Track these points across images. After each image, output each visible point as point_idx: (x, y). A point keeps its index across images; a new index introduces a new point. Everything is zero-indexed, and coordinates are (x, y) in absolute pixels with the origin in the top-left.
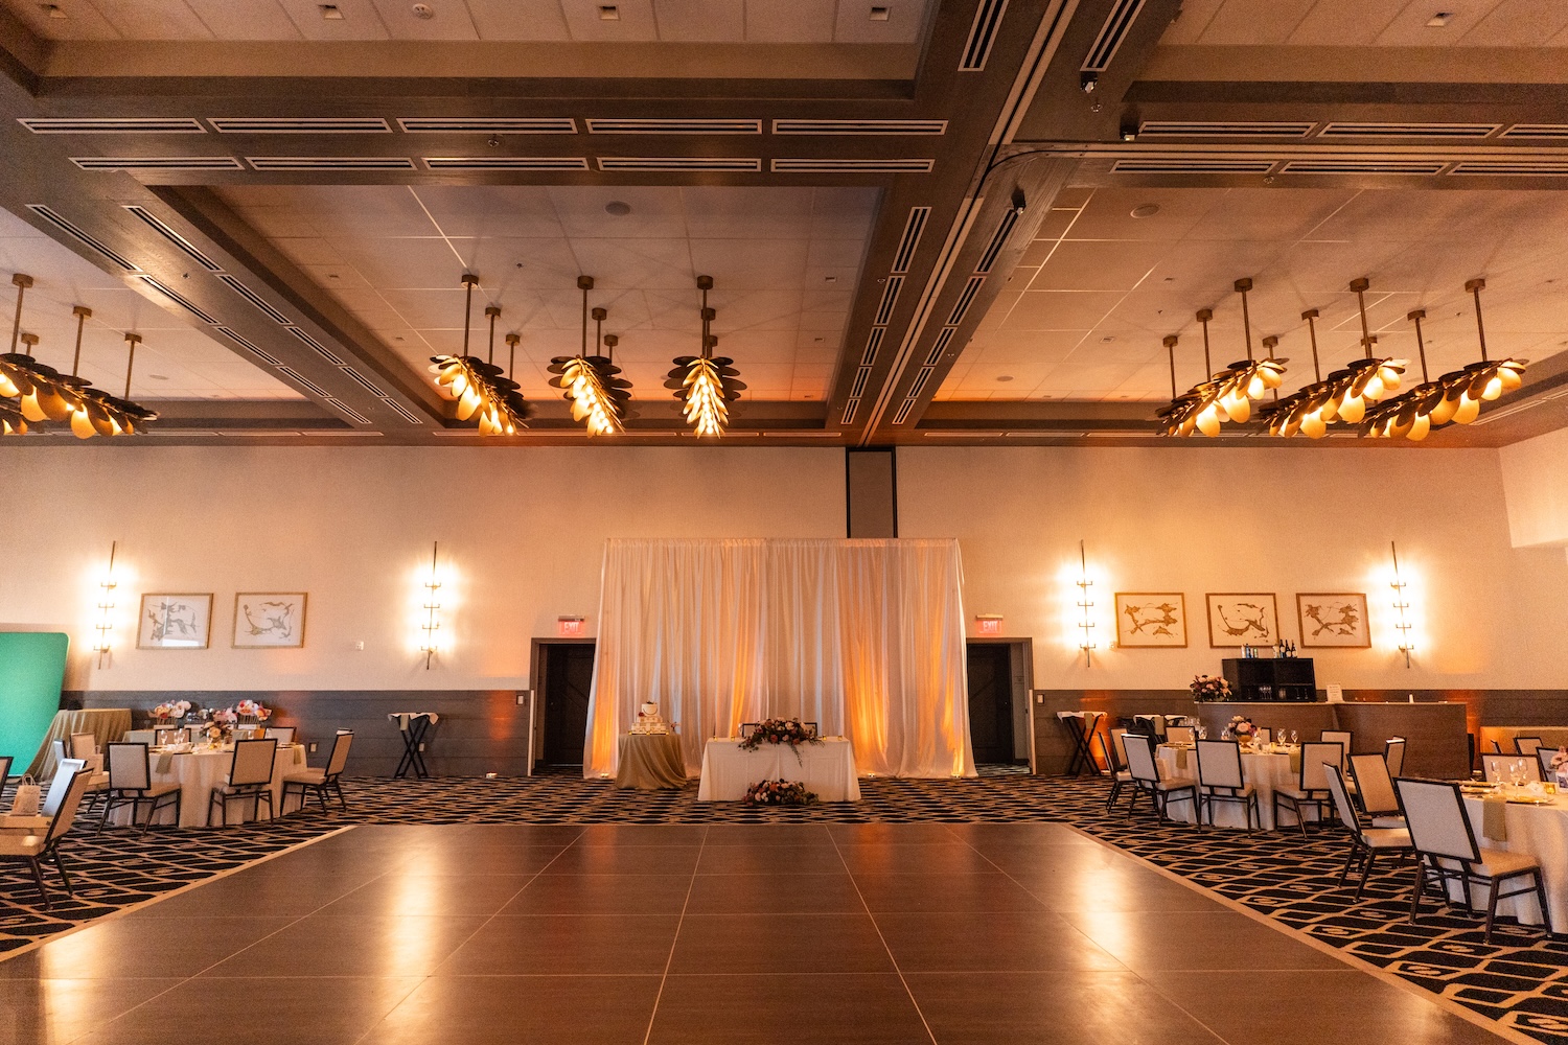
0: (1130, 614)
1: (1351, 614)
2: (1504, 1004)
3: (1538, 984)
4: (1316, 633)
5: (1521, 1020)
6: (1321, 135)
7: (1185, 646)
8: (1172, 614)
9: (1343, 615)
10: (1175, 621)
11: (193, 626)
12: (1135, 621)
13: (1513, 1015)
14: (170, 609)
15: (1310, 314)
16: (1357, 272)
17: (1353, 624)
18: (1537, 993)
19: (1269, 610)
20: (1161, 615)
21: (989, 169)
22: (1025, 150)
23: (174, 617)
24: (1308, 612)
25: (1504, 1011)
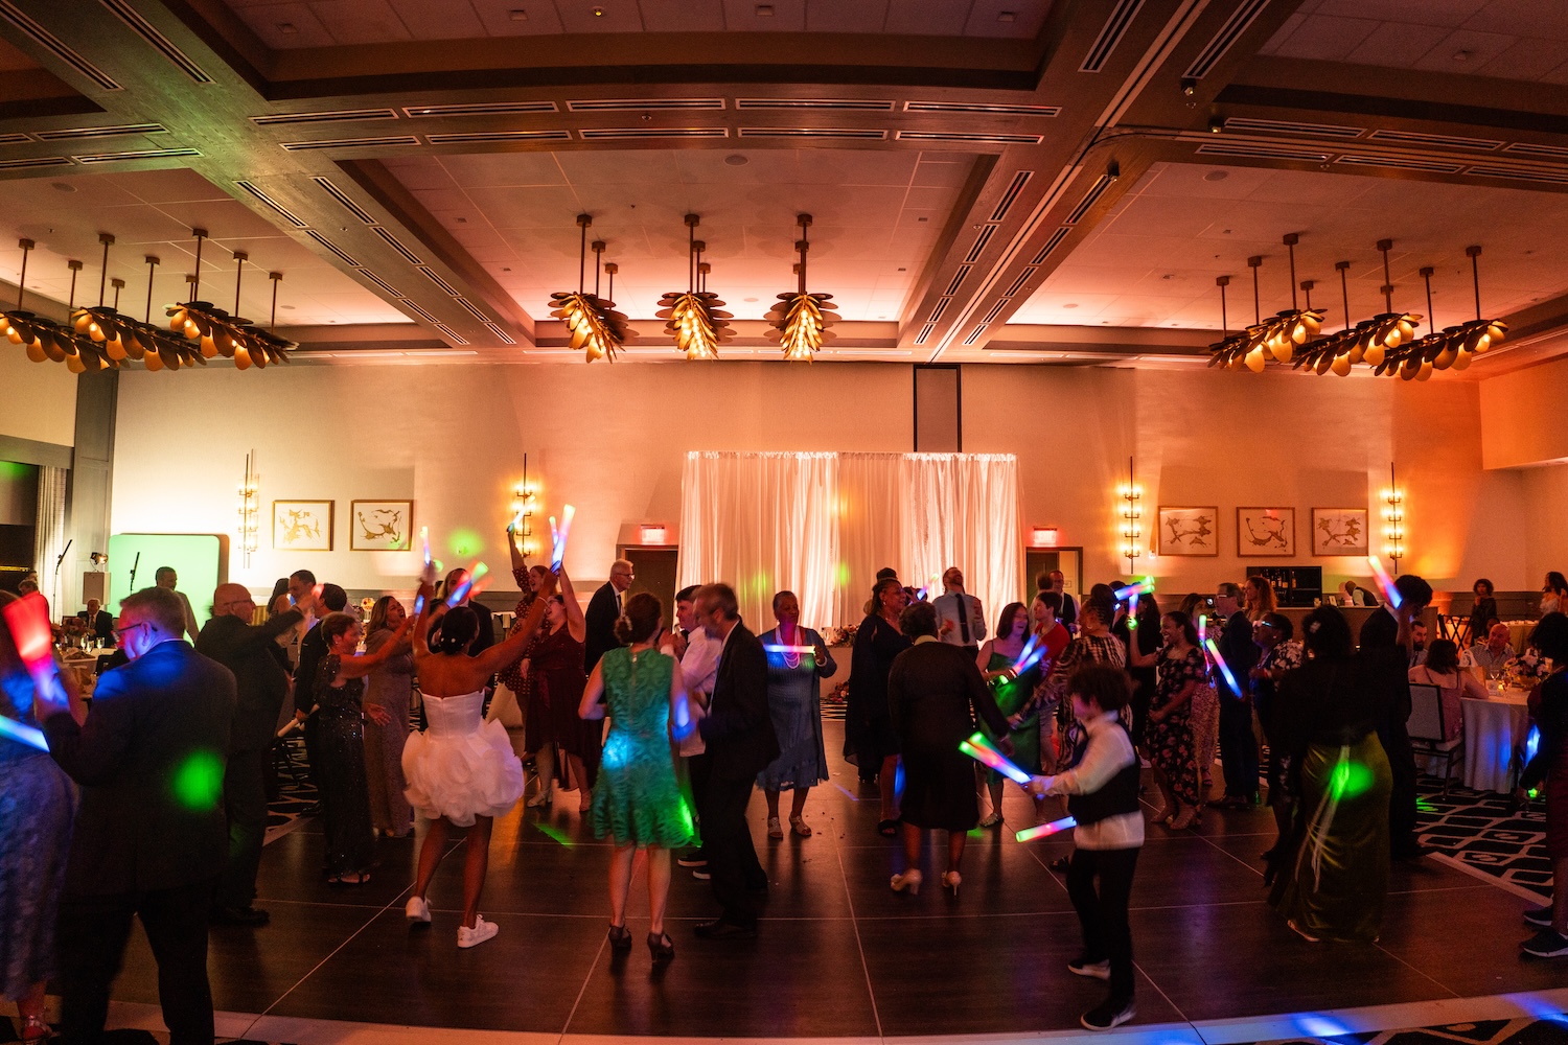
0: (1171, 525)
1: (1355, 526)
2: (1458, 846)
3: (1480, 831)
4: (1326, 543)
5: (1468, 856)
6: (1370, 137)
7: (1216, 555)
8: (1207, 526)
9: (1349, 528)
10: (1209, 532)
11: (317, 531)
12: (1175, 532)
13: (1463, 854)
14: (296, 515)
15: (1342, 266)
16: (1383, 234)
17: (1356, 536)
18: (1478, 838)
19: (1288, 523)
20: (1197, 527)
21: (1092, 144)
22: (1126, 131)
23: (300, 522)
24: (1320, 525)
25: (1457, 851)
